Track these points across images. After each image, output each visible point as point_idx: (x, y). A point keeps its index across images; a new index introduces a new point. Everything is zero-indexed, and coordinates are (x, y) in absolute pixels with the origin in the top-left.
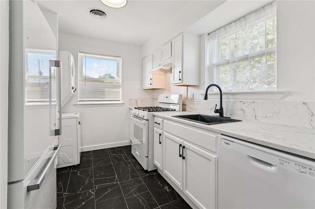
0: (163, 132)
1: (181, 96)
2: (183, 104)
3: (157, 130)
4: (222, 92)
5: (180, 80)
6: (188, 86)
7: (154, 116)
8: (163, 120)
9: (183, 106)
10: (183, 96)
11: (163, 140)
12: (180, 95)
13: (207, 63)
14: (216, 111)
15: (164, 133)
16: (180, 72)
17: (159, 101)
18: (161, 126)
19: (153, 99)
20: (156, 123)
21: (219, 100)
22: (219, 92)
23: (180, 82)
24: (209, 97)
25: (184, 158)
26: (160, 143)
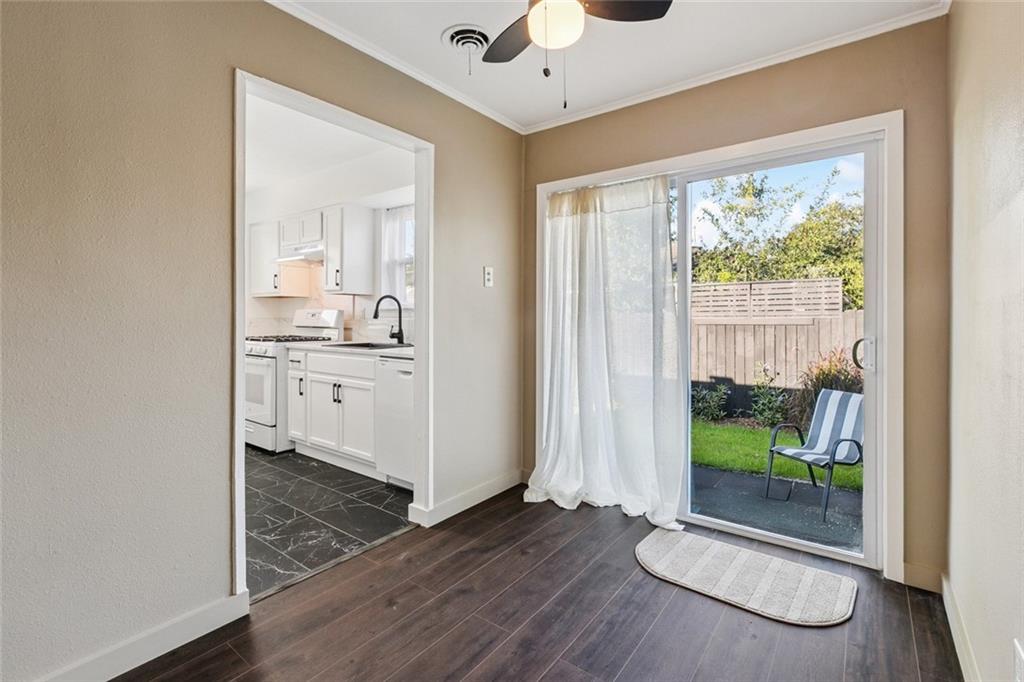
0: (306, 374)
1: (341, 313)
2: (345, 329)
3: (294, 373)
4: (402, 307)
5: (337, 284)
6: (354, 295)
7: (288, 349)
8: (306, 355)
9: (348, 332)
10: (345, 313)
11: (307, 387)
12: (340, 311)
13: (385, 258)
14: (393, 336)
15: (309, 374)
16: (338, 271)
17: (295, 323)
18: (302, 366)
19: (279, 320)
20: (292, 361)
21: (398, 319)
22: (397, 307)
23: (338, 288)
24: (380, 314)
25: (340, 402)
26: (301, 394)
